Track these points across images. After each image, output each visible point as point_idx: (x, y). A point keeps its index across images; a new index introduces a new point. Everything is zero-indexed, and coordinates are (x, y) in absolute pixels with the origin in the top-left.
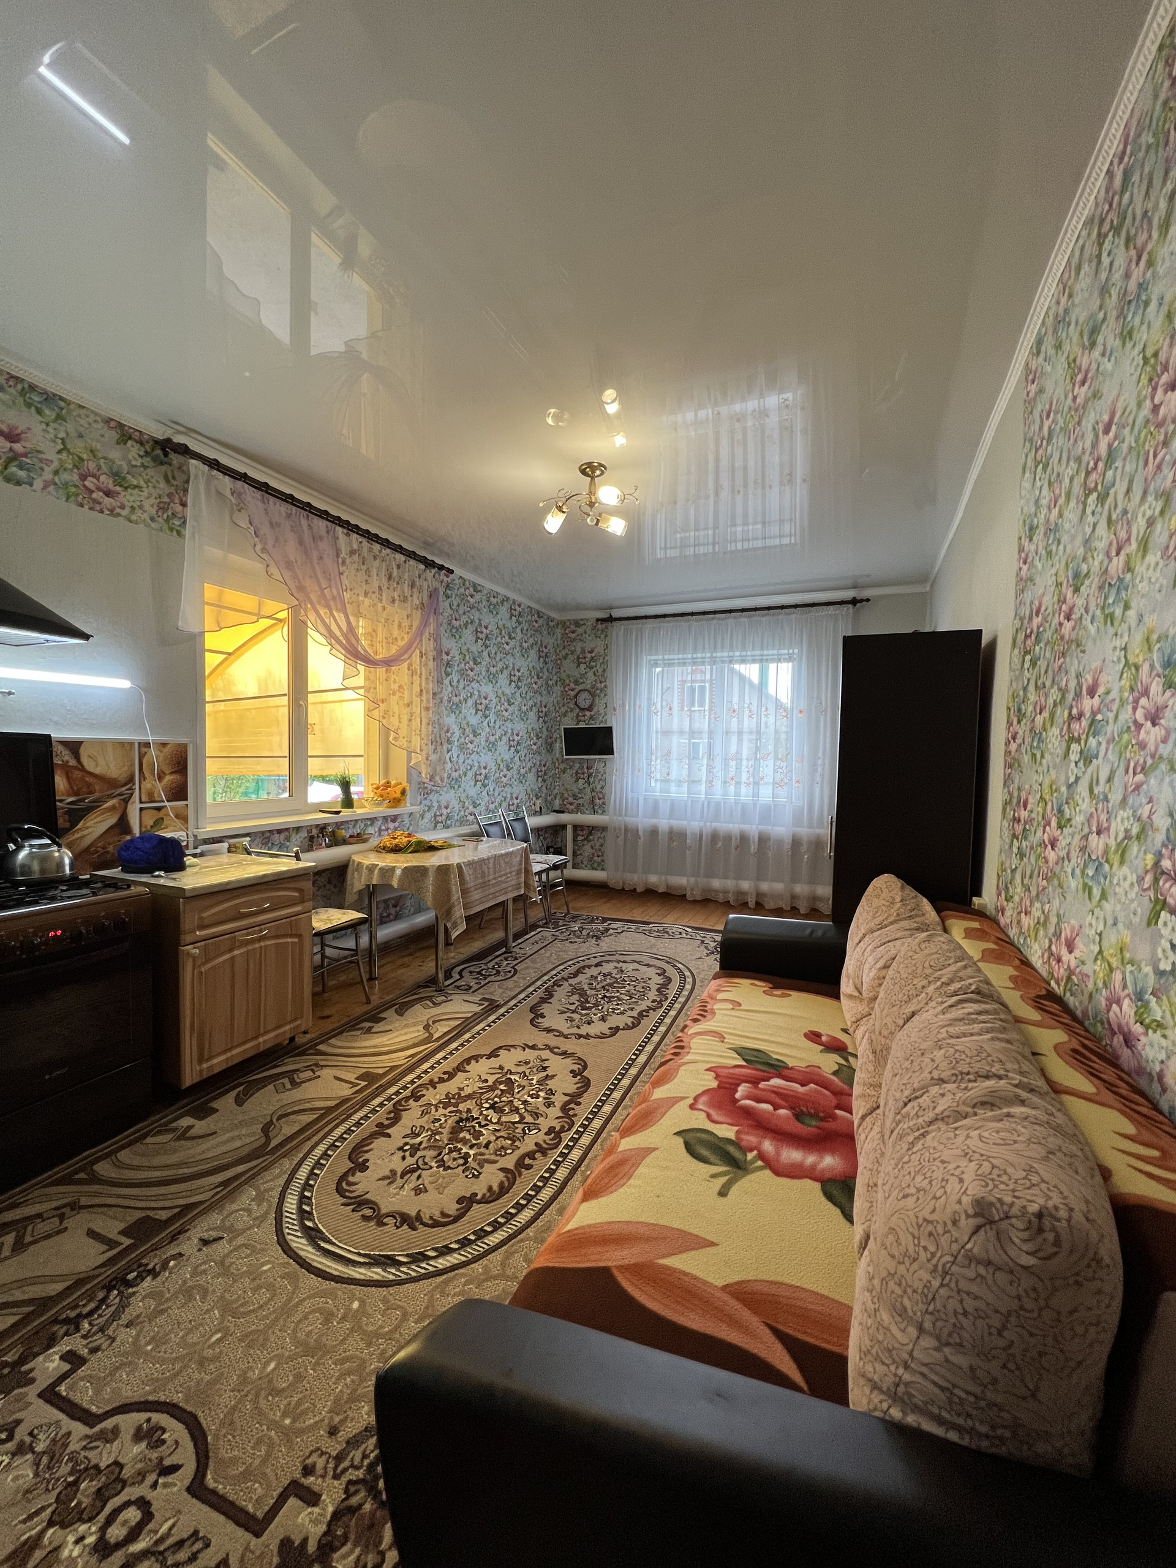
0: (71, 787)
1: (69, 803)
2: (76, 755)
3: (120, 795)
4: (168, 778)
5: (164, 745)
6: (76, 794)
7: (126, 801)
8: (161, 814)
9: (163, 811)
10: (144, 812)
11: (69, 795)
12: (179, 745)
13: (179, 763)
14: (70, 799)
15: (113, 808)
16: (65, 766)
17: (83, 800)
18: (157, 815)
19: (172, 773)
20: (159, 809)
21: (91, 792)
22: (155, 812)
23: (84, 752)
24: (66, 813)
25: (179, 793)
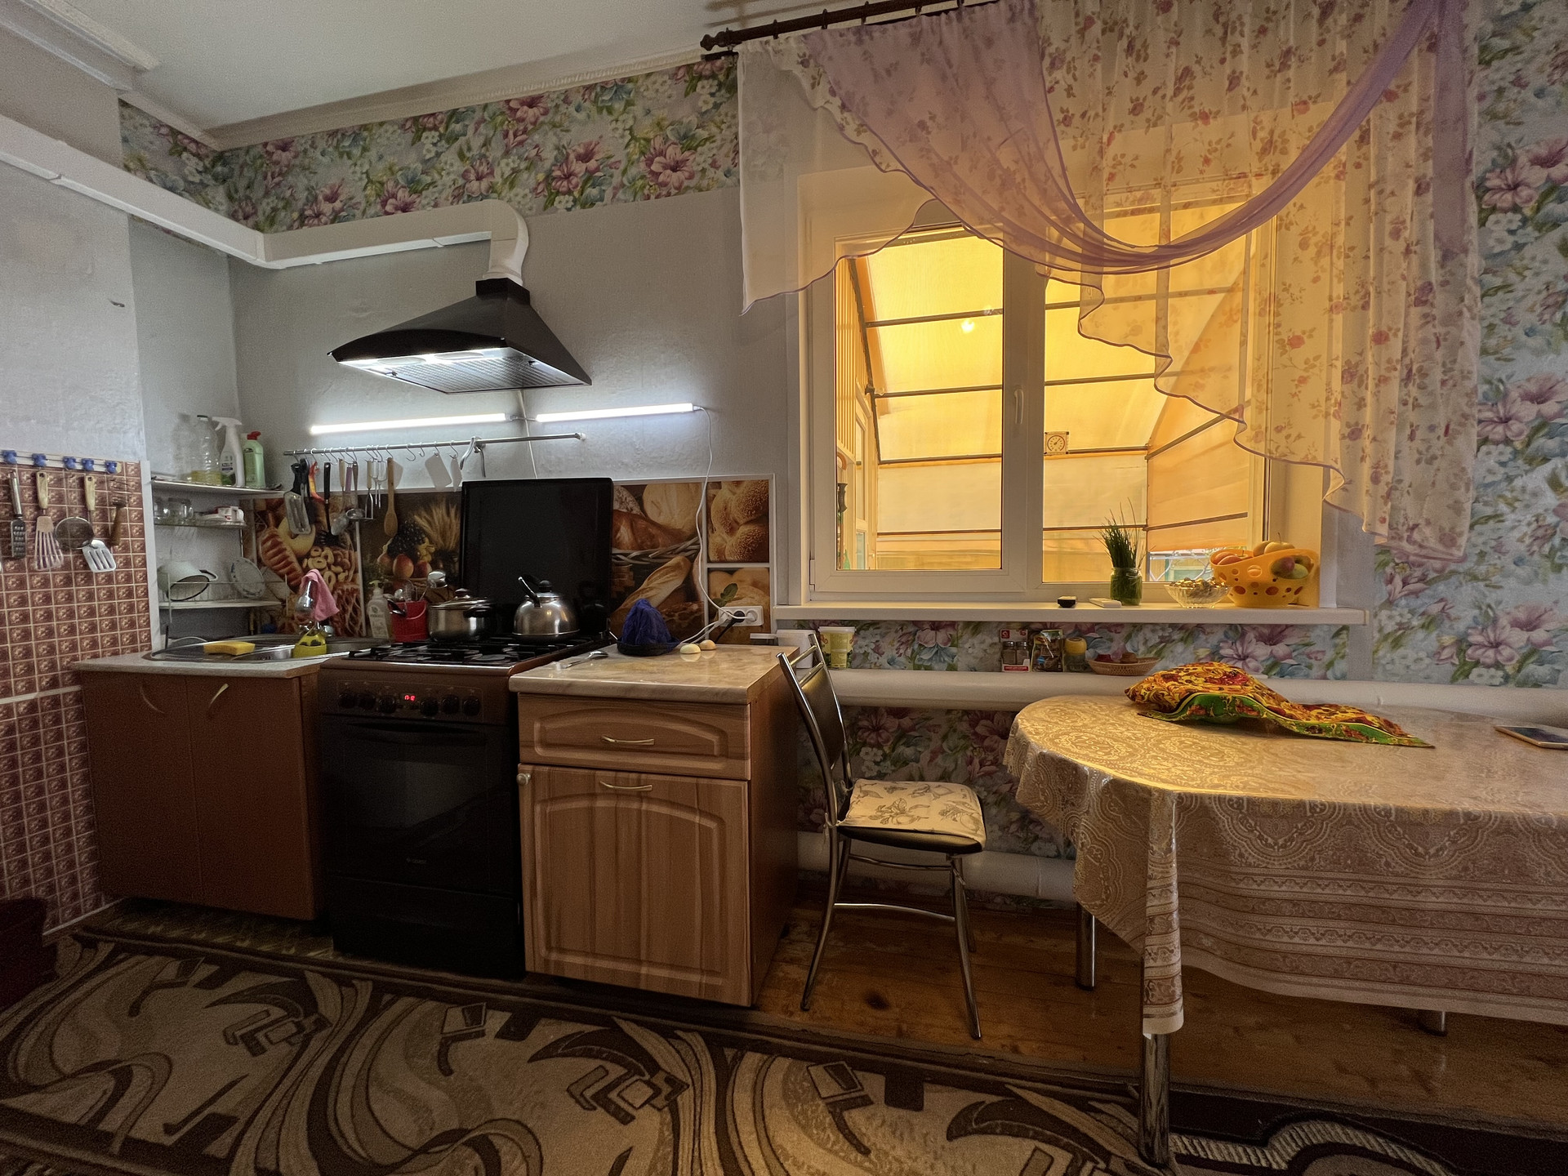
0: (635, 539)
1: (633, 558)
2: (640, 501)
3: (685, 550)
4: (743, 530)
5: (738, 483)
6: (640, 548)
7: (692, 559)
8: (734, 579)
9: (736, 576)
10: (712, 575)
11: (634, 549)
12: (757, 483)
13: (756, 509)
14: (635, 554)
15: (677, 567)
16: (629, 514)
17: (646, 555)
18: (727, 580)
19: (747, 523)
20: (731, 572)
21: (654, 546)
22: (725, 576)
23: (647, 497)
24: (631, 569)
25: (758, 551)
